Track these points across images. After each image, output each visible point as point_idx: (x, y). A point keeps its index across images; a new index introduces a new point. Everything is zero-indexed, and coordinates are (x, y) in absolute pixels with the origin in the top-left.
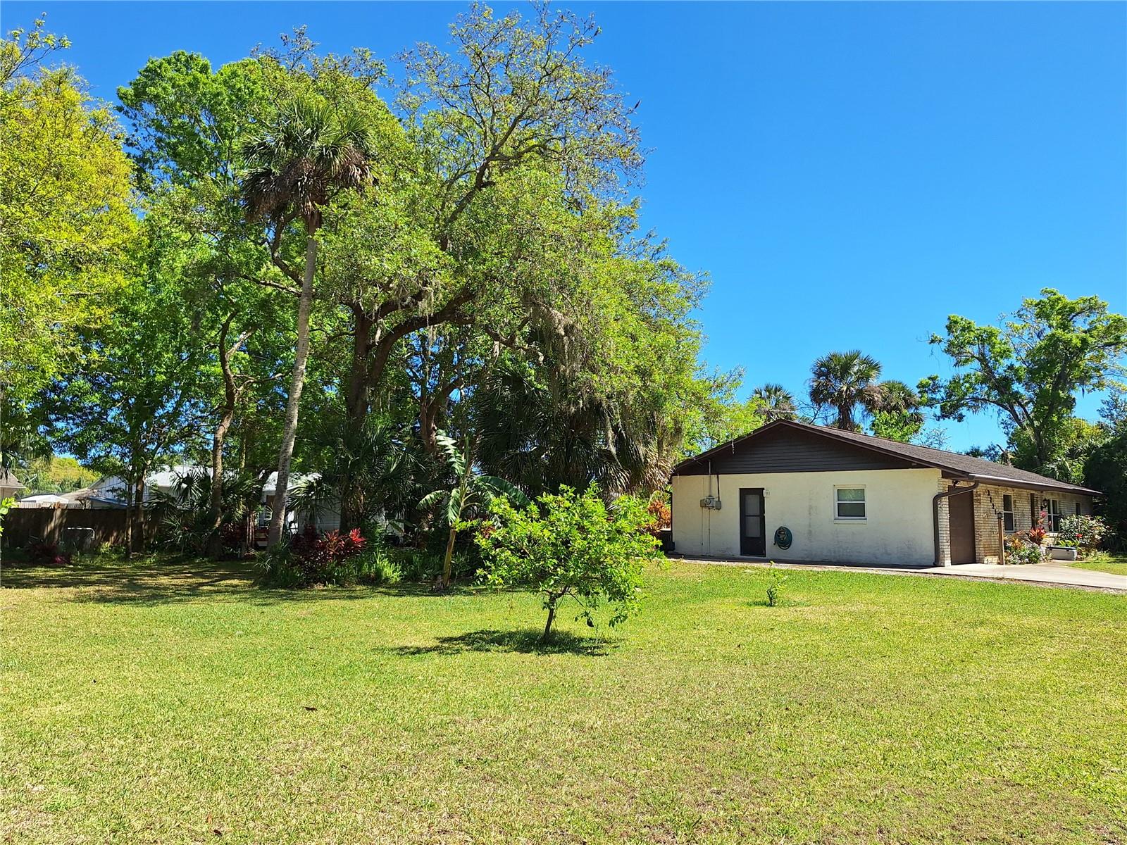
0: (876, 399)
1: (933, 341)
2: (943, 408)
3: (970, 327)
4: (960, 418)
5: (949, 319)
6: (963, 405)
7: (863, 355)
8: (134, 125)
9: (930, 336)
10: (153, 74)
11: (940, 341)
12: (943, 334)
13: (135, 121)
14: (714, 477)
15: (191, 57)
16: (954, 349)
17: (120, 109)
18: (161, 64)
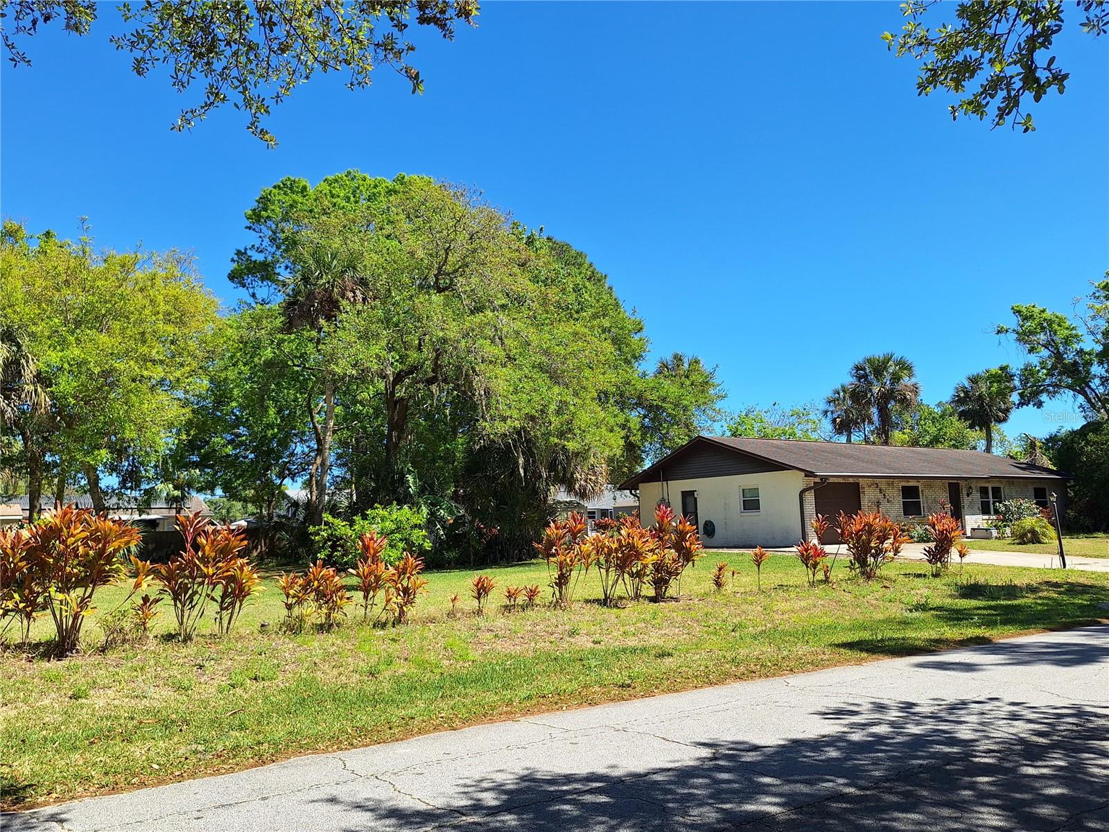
0: (908, 397)
1: (999, 332)
2: (1021, 395)
3: (1032, 315)
4: (1040, 405)
5: (1013, 308)
6: (1042, 392)
7: (897, 356)
8: (260, 237)
9: (995, 327)
10: (265, 201)
11: (1007, 331)
12: (1012, 322)
13: (262, 235)
14: (665, 483)
15: (294, 181)
16: (1024, 337)
17: (250, 228)
18: (271, 191)
